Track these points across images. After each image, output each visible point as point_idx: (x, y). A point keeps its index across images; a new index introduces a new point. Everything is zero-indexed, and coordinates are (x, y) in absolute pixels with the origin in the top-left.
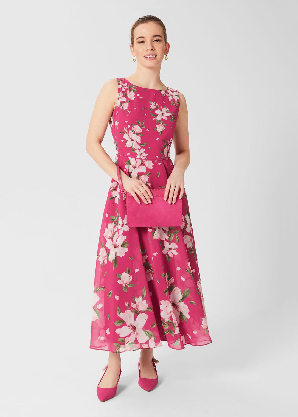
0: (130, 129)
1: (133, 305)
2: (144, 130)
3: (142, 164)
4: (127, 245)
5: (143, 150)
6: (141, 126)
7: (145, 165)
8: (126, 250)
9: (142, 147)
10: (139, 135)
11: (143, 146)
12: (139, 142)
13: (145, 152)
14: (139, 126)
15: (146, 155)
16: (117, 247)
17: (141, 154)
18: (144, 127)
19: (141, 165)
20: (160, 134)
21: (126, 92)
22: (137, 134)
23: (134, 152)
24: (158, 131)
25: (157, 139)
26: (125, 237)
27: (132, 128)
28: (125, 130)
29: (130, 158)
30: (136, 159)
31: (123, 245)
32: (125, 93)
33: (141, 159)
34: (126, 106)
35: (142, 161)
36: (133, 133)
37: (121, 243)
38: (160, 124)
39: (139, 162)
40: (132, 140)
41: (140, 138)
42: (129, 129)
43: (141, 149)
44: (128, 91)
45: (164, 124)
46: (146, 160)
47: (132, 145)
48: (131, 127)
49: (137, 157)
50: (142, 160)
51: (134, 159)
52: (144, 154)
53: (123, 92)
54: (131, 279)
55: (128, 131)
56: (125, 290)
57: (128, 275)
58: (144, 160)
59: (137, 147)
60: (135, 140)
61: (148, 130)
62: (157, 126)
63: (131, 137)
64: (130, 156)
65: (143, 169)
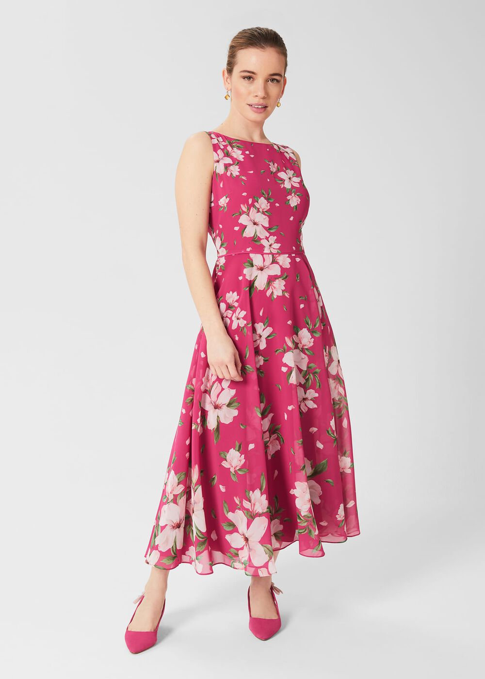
0: (253, 205)
1: (246, 504)
2: (272, 205)
3: (274, 262)
4: (236, 404)
5: (273, 239)
6: (267, 199)
7: (277, 263)
8: (236, 413)
9: (271, 234)
10: (266, 213)
11: (272, 231)
12: (267, 225)
13: (277, 241)
14: (265, 198)
15: (277, 246)
16: (220, 407)
17: (270, 245)
18: (272, 201)
19: (272, 264)
20: (295, 209)
21: (227, 149)
22: (263, 213)
23: (258, 243)
24: (292, 205)
25: (292, 219)
26: (233, 392)
27: (256, 204)
28: (244, 208)
29: (252, 255)
30: (262, 255)
31: (229, 405)
32: (225, 151)
33: (271, 253)
34: (235, 171)
35: (273, 257)
36: (256, 211)
37: (227, 402)
38: (293, 194)
39: (269, 259)
40: (255, 224)
41: (267, 219)
42: (250, 207)
43: (269, 236)
44: (229, 148)
45: (297, 194)
46: (279, 254)
47: (256, 233)
48: (254, 201)
49: (264, 252)
50: (273, 254)
51: (259, 256)
52: (276, 244)
53: (223, 150)
54: (243, 461)
55: (249, 210)
56: (234, 479)
57: (238, 454)
58: (276, 254)
59: (263, 234)
60: (260, 223)
61: (277, 205)
62: (289, 197)
63: (252, 218)
64: (251, 252)
65: (276, 270)
